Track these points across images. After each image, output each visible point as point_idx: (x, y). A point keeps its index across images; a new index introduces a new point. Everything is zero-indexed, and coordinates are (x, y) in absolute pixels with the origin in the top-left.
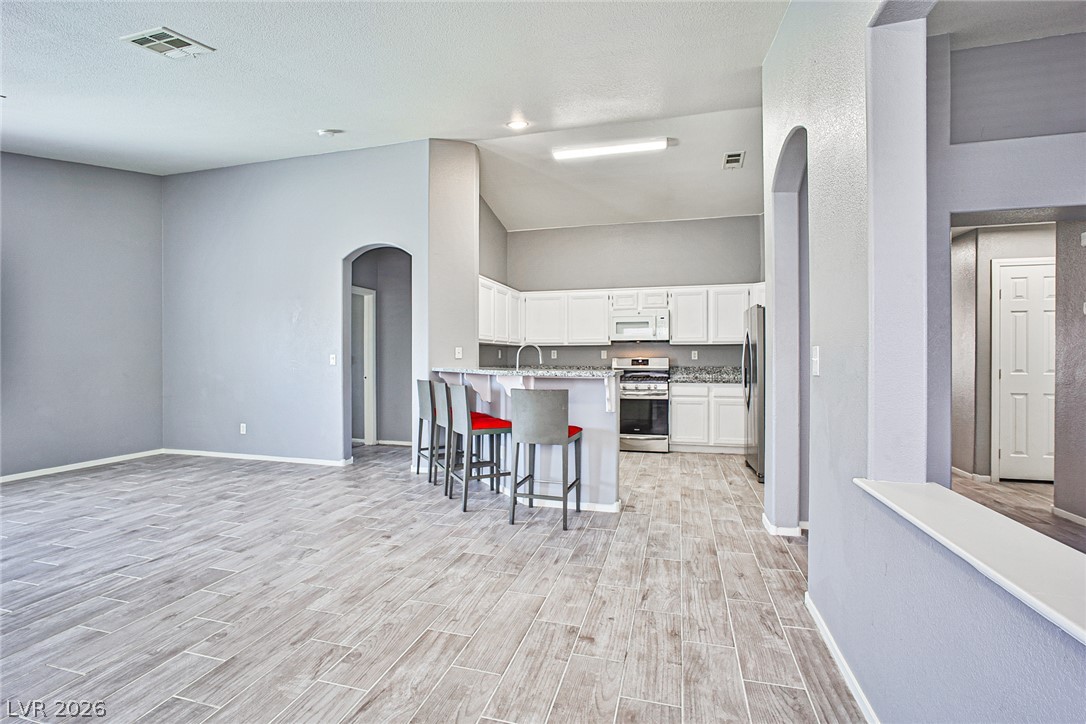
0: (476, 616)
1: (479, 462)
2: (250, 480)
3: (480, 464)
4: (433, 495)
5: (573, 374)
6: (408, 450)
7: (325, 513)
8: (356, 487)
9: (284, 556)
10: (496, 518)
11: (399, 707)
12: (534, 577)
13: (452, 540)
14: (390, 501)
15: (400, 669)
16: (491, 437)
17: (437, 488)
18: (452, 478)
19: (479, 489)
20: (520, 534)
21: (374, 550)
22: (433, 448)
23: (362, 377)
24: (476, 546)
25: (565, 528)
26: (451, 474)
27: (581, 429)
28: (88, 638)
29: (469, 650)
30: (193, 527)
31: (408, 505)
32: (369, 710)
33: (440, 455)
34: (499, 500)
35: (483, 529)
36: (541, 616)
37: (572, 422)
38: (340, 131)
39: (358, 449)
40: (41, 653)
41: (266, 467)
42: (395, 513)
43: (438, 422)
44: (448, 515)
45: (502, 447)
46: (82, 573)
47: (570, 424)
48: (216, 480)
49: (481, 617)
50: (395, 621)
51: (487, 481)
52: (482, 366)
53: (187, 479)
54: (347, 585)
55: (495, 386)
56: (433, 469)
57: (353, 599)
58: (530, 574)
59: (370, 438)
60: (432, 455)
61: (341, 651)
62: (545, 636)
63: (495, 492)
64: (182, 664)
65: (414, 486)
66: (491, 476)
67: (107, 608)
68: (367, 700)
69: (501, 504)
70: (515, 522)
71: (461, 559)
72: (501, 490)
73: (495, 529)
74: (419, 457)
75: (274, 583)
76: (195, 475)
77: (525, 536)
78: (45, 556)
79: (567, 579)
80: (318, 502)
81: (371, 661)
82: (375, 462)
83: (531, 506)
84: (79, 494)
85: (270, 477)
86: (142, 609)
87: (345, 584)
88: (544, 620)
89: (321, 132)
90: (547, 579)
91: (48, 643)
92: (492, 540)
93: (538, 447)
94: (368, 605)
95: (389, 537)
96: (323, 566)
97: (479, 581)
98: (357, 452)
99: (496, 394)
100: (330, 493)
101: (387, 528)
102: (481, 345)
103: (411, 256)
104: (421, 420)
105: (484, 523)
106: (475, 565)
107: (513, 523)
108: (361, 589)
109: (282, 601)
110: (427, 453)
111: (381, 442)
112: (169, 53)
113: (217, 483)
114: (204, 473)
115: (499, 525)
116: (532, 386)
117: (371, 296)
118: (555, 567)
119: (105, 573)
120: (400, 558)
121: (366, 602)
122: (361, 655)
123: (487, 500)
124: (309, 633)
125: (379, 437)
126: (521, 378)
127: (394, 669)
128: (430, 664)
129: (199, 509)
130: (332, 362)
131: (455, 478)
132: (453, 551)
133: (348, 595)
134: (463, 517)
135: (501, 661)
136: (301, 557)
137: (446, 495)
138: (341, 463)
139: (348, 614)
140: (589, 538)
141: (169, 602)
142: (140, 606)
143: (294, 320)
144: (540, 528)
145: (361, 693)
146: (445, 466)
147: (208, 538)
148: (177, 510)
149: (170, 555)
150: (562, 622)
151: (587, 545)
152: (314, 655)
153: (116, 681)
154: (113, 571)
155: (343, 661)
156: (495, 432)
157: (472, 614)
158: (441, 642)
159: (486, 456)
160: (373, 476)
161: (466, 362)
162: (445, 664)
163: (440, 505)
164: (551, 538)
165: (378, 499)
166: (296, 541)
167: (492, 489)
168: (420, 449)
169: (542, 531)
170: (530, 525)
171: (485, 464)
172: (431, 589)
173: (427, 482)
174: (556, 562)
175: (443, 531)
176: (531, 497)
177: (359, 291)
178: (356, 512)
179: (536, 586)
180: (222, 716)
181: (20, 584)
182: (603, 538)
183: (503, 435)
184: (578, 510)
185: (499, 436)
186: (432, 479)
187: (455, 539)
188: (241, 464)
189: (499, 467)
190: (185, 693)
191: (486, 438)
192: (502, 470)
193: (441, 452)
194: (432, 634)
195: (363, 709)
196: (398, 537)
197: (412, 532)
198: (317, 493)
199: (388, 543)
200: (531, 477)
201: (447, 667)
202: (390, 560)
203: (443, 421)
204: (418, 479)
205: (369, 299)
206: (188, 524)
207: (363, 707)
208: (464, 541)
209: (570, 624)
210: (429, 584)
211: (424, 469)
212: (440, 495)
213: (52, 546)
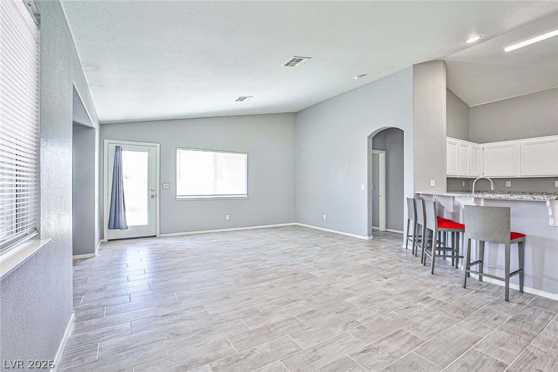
0: (431, 332)
1: (445, 247)
2: (326, 240)
3: (445, 249)
4: (414, 262)
5: (515, 197)
6: (402, 236)
7: (356, 260)
8: (373, 250)
9: (337, 275)
10: (453, 282)
11: (381, 359)
12: (475, 323)
13: (422, 288)
14: (389, 261)
15: (384, 342)
16: (453, 233)
17: (417, 258)
18: (426, 254)
19: (444, 264)
20: (469, 295)
21: (378, 282)
22: (415, 236)
23: (379, 196)
24: (437, 294)
25: (507, 300)
26: (425, 252)
27: (525, 236)
28: (271, 287)
29: (424, 347)
30: (304, 256)
31: (399, 264)
32: (367, 354)
33: (419, 240)
34: (457, 272)
35: (443, 286)
36: (477, 347)
37: (514, 229)
38: (364, 75)
39: (375, 232)
40: (259, 287)
41: (334, 235)
42: (391, 267)
43: (418, 222)
44: (422, 274)
45: (460, 241)
46: (270, 264)
47: (512, 230)
48: (314, 238)
49: (434, 333)
50: (384, 319)
51: (449, 260)
52: (448, 191)
53: (304, 236)
54: (363, 295)
55: (455, 203)
56: (415, 248)
57: (365, 302)
58: (473, 320)
59: (382, 227)
60: (414, 240)
61: (357, 323)
62: (478, 360)
63: (455, 267)
64: (297, 306)
65: (404, 255)
66: (453, 257)
67: (276, 278)
68: (366, 349)
69: (459, 275)
70: (466, 287)
71: (426, 299)
72: (459, 267)
73: (451, 288)
74: (407, 240)
75: (332, 286)
76: (306, 235)
77: (473, 297)
78: (260, 256)
79: (503, 333)
80: (353, 254)
81: (370, 333)
82: (384, 240)
83: (481, 280)
84: (270, 236)
85: (334, 240)
86: (286, 282)
87: (362, 295)
88: (479, 350)
89: (356, 78)
90: (486, 327)
91: (261, 285)
92: (449, 294)
93: (487, 244)
94: (372, 307)
95: (387, 278)
96: (353, 284)
97: (436, 314)
98: (375, 233)
99: (457, 208)
100: (360, 251)
101: (386, 274)
102: (448, 178)
103: (403, 131)
104: (409, 220)
105: (444, 284)
106: (435, 305)
107: (465, 288)
108: (369, 299)
109: (334, 294)
110: (412, 238)
111: (388, 230)
112: (296, 65)
113: (314, 239)
114: (310, 235)
115: (455, 287)
116: (482, 204)
117: (383, 154)
118: (494, 322)
119: (276, 266)
120: (391, 290)
121: (371, 305)
122: (366, 328)
123: (449, 271)
124: (344, 311)
125: (387, 227)
126: (473, 199)
127: (381, 341)
128: (400, 345)
129: (307, 249)
130: (363, 188)
131: (427, 254)
132: (421, 294)
133: (362, 300)
134: (431, 277)
135: (443, 361)
136: (344, 278)
137: (422, 263)
138: (366, 238)
139: (362, 308)
140: (529, 312)
141: (295, 282)
142: (286, 280)
143: (346, 168)
144: (485, 295)
145: (364, 345)
146: (422, 247)
147: (309, 261)
148: (299, 248)
149: (296, 265)
150: (493, 356)
151: (525, 316)
152: (345, 321)
153: (278, 304)
154: (279, 266)
155: (357, 328)
156: (455, 230)
157: (428, 329)
158: (408, 337)
159: (449, 245)
160: (382, 247)
161: (437, 188)
162: (409, 349)
163: (417, 268)
164: (493, 304)
165: (383, 258)
166: (342, 270)
167: (453, 265)
168: (408, 236)
169: (486, 298)
170: (477, 292)
171: (449, 249)
172: (406, 310)
173: (411, 254)
174: (496, 319)
175: (417, 282)
176: (481, 274)
177: (376, 152)
178: (371, 263)
179: (476, 328)
180: (309, 330)
181: (255, 263)
182: (543, 315)
183: (461, 233)
184: (521, 291)
185: (458, 234)
186: (414, 253)
187: (424, 288)
188: (323, 232)
189: (458, 252)
190: (297, 316)
191: (450, 233)
192: (460, 254)
193: (419, 239)
194: (403, 332)
195: (363, 352)
196: (391, 279)
197: (400, 278)
198: (354, 250)
199: (386, 281)
200: (481, 262)
201: (409, 350)
202: (386, 289)
203: (421, 221)
204: (407, 252)
205: (382, 155)
206: (302, 254)
207: (364, 351)
208: (429, 290)
209: (500, 360)
210: (405, 306)
211: (410, 247)
212: (418, 262)
213: (263, 253)
